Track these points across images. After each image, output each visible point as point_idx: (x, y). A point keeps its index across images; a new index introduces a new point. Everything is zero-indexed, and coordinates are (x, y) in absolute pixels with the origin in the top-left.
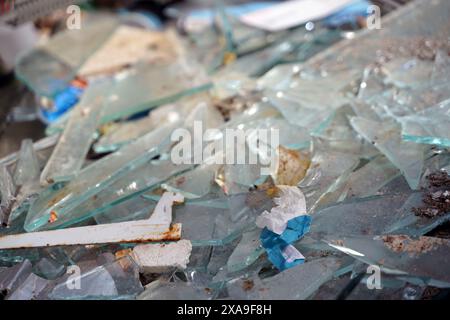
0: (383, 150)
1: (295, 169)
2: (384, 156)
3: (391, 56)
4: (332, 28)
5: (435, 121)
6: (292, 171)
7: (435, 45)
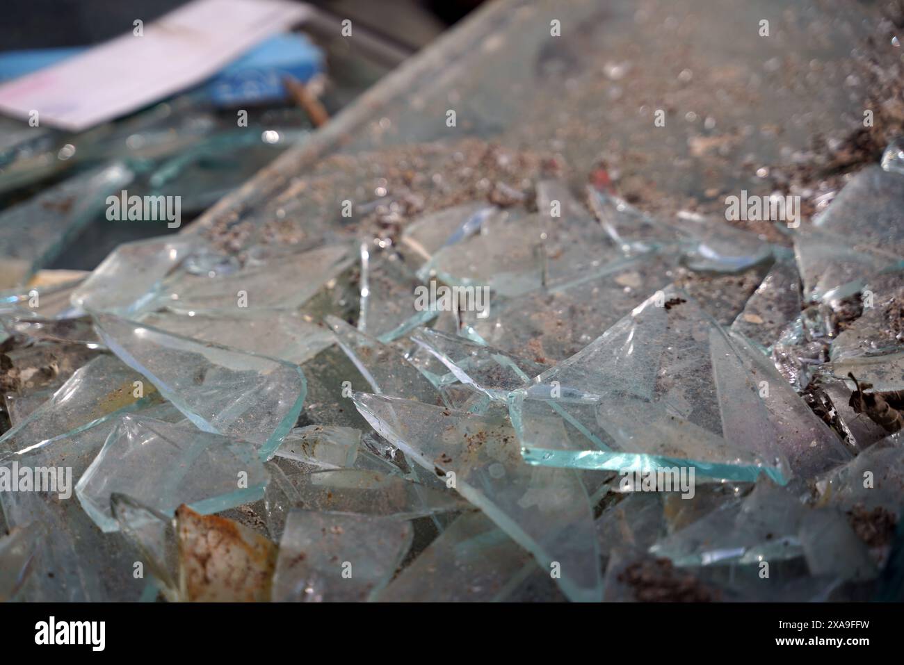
0: (472, 495)
1: (236, 576)
2: (477, 510)
3: (417, 201)
4: (225, 114)
5: (589, 397)
6: (227, 583)
7: (522, 163)
